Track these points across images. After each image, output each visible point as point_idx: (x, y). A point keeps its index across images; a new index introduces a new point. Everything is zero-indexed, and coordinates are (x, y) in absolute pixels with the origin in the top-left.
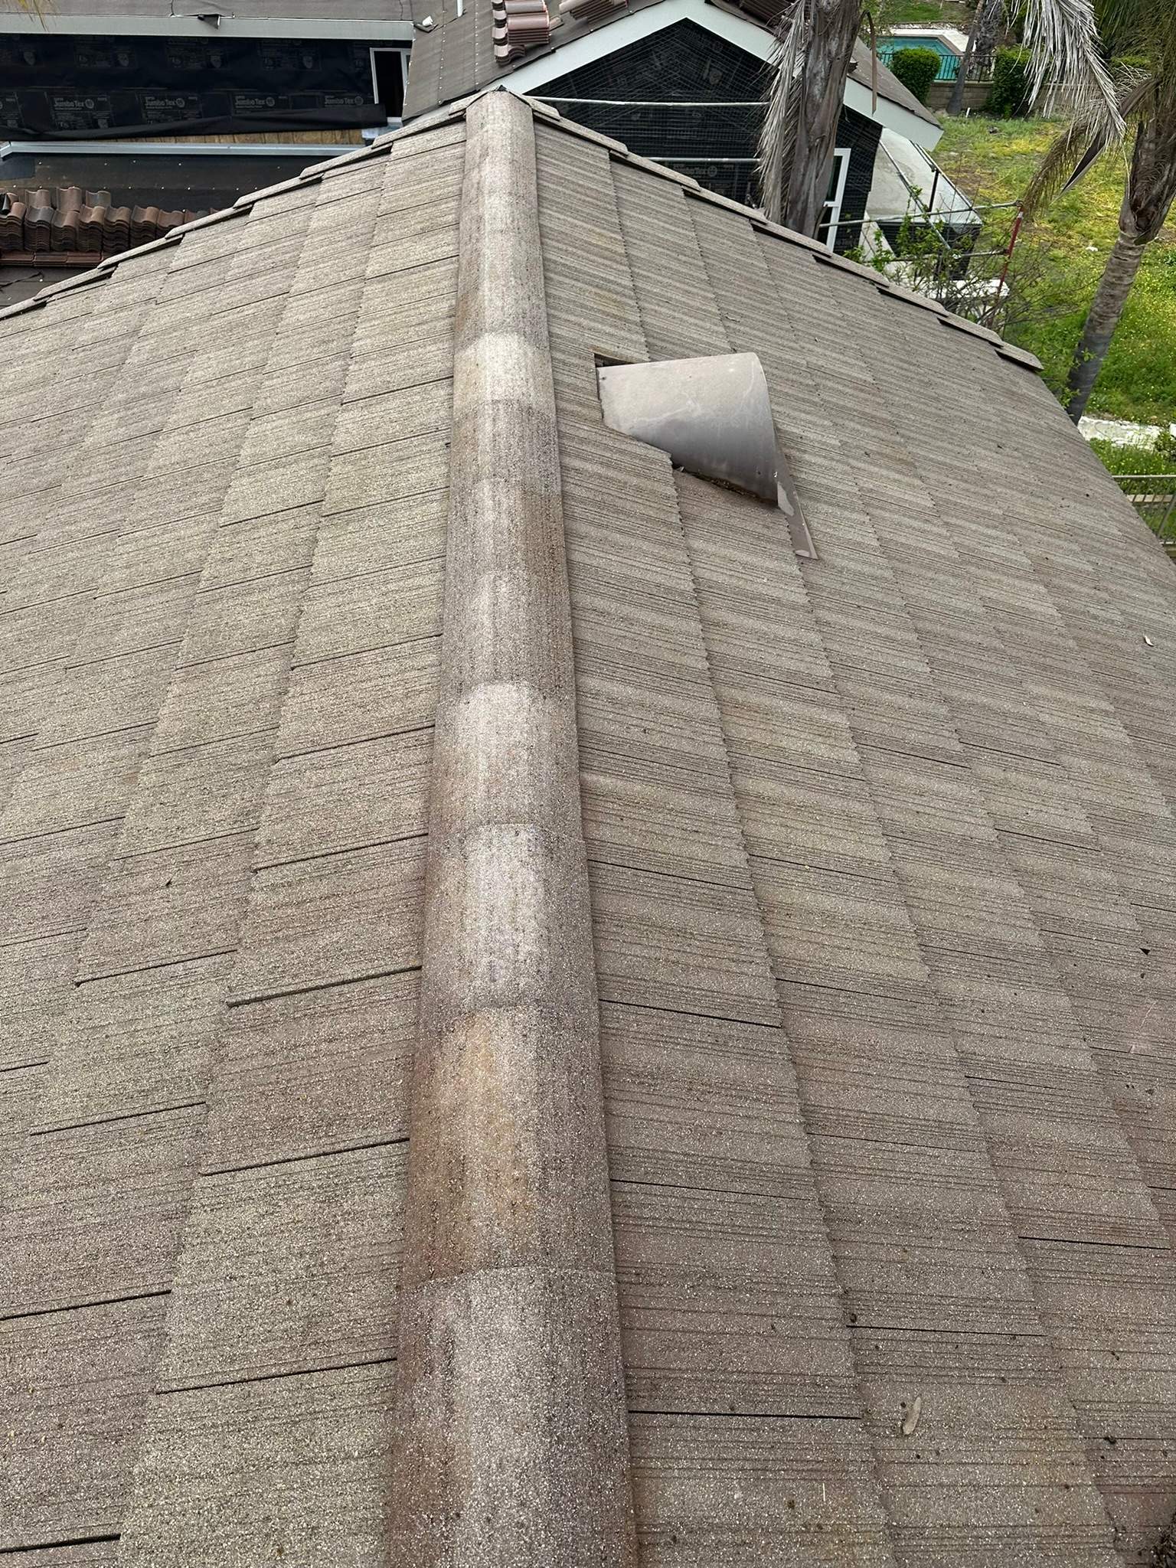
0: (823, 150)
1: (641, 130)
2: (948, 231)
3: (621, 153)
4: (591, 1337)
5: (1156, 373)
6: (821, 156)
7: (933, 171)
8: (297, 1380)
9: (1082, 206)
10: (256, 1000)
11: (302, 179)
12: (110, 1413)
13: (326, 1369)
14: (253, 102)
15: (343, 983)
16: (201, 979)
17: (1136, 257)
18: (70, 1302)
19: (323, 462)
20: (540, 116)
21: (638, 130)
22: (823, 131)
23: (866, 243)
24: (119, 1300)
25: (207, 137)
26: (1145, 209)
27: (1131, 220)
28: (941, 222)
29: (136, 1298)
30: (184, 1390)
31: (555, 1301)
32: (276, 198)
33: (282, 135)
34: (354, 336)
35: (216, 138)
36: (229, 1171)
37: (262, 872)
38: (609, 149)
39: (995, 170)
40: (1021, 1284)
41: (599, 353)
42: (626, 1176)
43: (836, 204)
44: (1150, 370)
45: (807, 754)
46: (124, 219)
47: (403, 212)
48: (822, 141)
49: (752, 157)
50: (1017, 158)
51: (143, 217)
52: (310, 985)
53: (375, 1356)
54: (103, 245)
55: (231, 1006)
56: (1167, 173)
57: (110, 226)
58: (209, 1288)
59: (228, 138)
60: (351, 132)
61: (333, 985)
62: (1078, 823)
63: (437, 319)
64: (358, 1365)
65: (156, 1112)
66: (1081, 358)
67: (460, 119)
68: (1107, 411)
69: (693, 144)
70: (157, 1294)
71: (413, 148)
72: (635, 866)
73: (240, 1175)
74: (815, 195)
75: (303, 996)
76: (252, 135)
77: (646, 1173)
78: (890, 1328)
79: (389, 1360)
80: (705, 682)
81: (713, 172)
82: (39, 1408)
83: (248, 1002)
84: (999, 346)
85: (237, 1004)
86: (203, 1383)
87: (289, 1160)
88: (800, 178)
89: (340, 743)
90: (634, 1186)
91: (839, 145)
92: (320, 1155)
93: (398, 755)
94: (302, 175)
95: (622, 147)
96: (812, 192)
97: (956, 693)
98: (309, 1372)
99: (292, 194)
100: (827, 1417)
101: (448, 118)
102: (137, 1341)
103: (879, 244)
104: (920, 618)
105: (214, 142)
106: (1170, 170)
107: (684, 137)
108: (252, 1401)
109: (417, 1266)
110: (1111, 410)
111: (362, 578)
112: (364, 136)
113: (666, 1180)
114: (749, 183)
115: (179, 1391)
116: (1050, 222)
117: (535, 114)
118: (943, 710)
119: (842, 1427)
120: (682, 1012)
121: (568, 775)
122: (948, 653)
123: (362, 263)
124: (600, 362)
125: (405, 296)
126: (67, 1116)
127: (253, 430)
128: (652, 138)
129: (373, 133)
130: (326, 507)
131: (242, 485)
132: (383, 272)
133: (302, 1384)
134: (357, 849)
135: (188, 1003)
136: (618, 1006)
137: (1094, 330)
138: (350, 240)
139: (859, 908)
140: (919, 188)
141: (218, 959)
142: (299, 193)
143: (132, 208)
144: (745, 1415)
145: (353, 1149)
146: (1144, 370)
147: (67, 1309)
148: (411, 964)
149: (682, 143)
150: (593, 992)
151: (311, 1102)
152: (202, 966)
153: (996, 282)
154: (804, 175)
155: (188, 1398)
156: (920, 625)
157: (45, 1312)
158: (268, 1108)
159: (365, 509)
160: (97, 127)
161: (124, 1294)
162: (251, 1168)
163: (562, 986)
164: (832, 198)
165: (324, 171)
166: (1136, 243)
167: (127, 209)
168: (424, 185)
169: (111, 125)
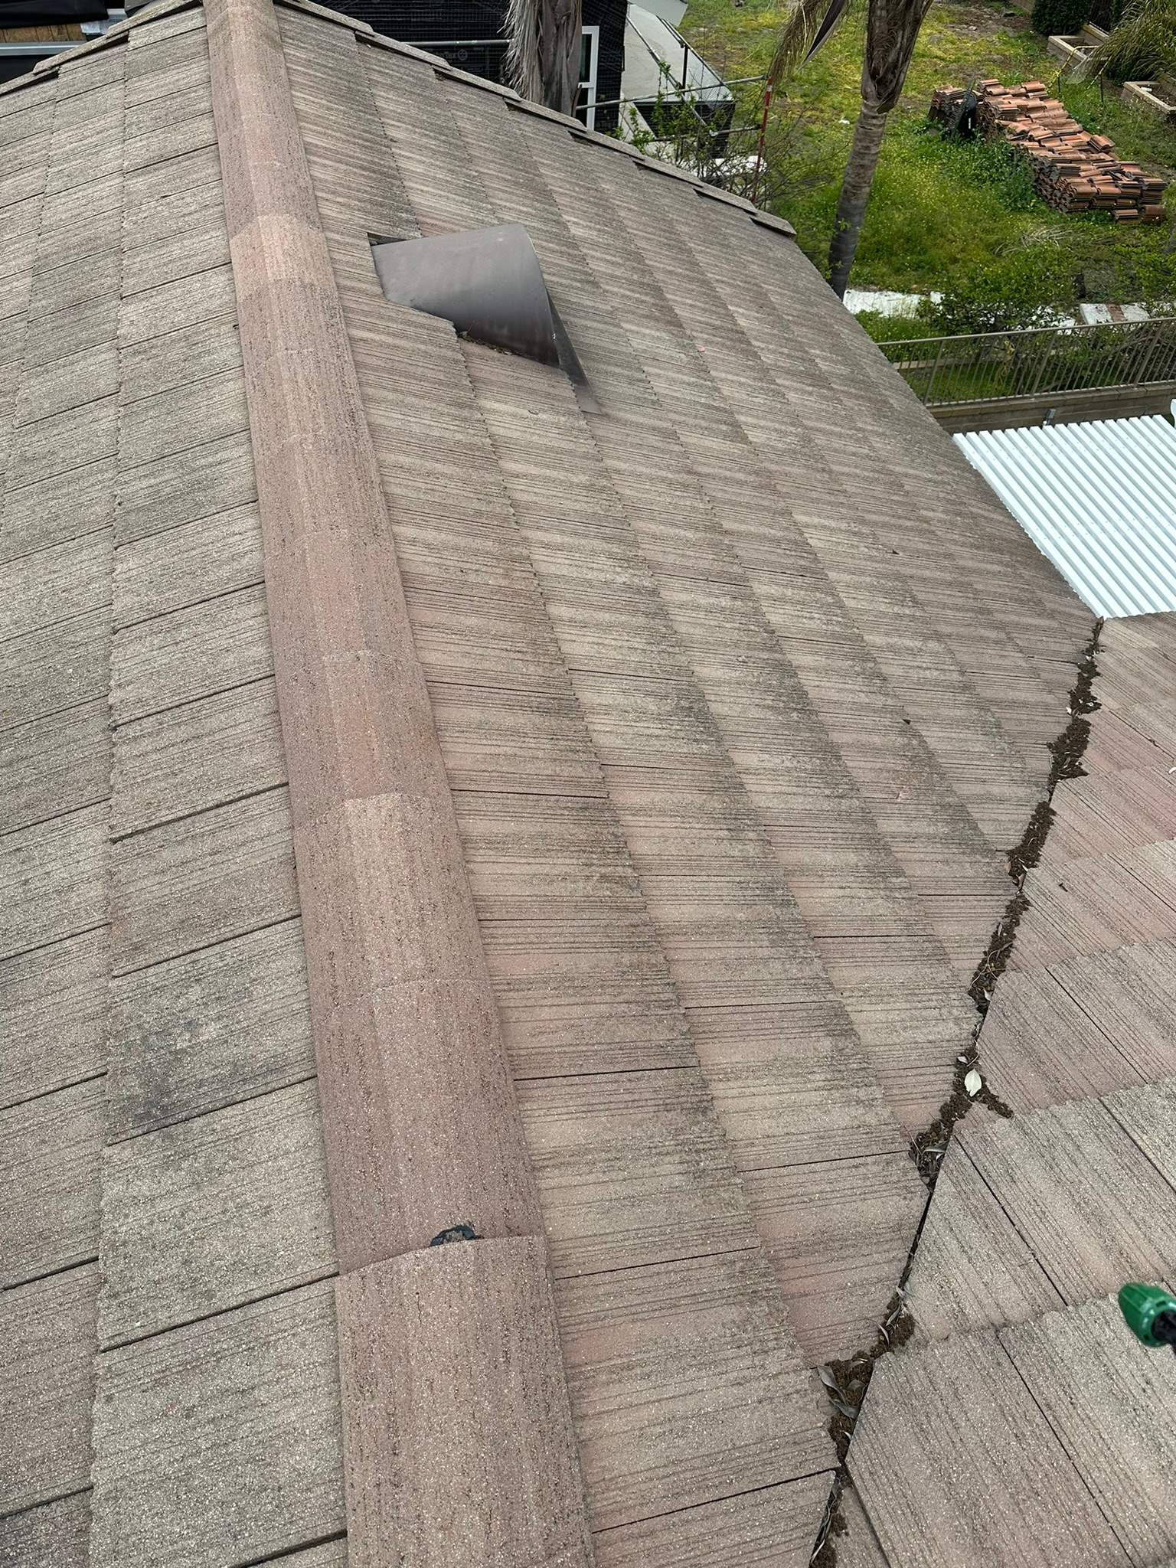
0: (570, 27)
1: (384, 12)
3: (367, 34)
6: (570, 35)
7: (683, 48)
11: (36, 74)
17: (880, 126)
19: (112, 356)
21: (380, 13)
22: (567, 10)
23: (625, 123)
26: (884, 77)
27: (872, 89)
28: (695, 98)
32: (11, 96)
34: (123, 231)
38: (354, 30)
39: (745, 45)
41: (372, 233)
43: (591, 84)
47: (152, 103)
48: (568, 18)
49: (501, 39)
50: (765, 31)
52: (187, 813)
53: (299, 1077)
55: (114, 841)
56: (900, 39)
60: (70, 27)
61: (209, 809)
63: (205, 208)
66: (839, 228)
67: (195, 4)
68: (872, 283)
69: (439, 26)
71: (151, 36)
73: (151, 970)
74: (569, 76)
75: (182, 822)
79: (310, 1078)
81: (464, 56)
83: (131, 835)
84: (752, 214)
85: (121, 839)
87: (195, 951)
88: (551, 58)
89: (175, 608)
91: (586, 23)
92: (222, 942)
93: (234, 611)
94: (35, 71)
95: (366, 28)
98: (241, 1101)
99: (30, 90)
101: (183, 3)
103: (637, 123)
104: (699, 463)
106: (903, 37)
110: (876, 282)
112: (83, 31)
116: (802, 97)
124: (375, 241)
128: (396, 21)
129: (95, 26)
130: (123, 397)
131: (31, 387)
132: (140, 165)
134: (208, 696)
137: (849, 200)
138: (100, 135)
140: (669, 64)
141: (93, 808)
142: (35, 90)
145: (251, 932)
146: (901, 240)
148: (278, 782)
152: (80, 816)
153: (753, 158)
154: (555, 55)
156: (700, 469)
161: (62, 1084)
164: (587, 79)
165: (59, 65)
166: (880, 111)
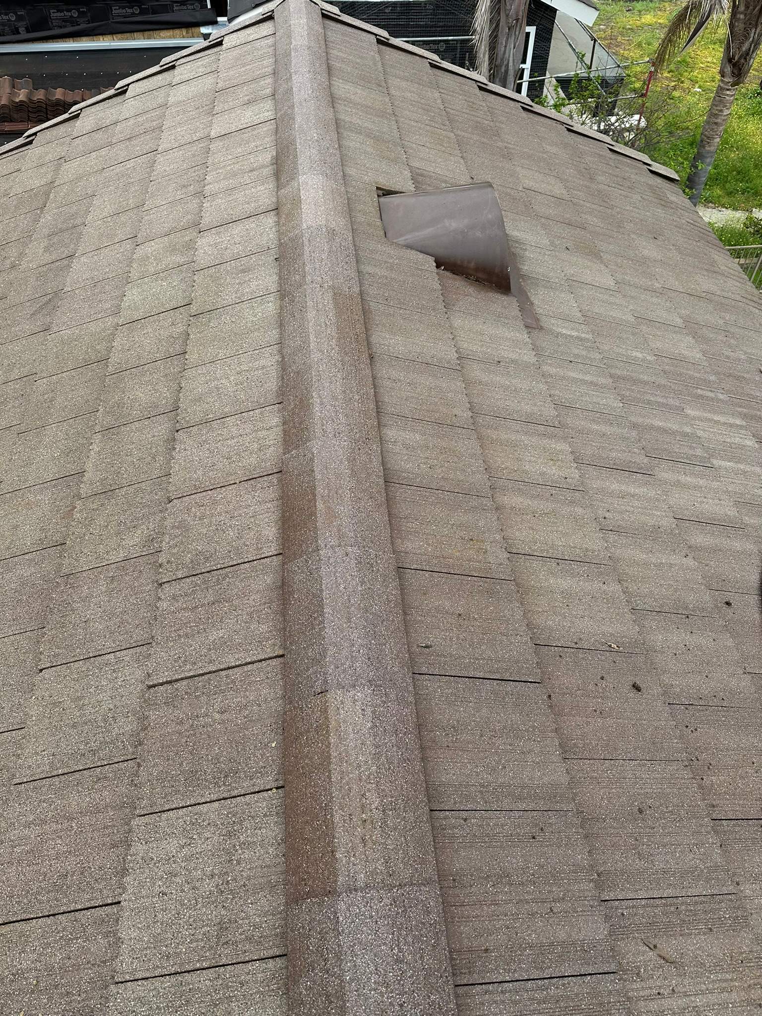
0: (518, 29)
1: (392, 19)
2: (604, 83)
3: (384, 38)
4: (426, 937)
5: (742, 174)
6: (517, 33)
7: (592, 40)
8: (215, 972)
9: (690, 60)
10: (168, 682)
11: (161, 66)
12: (83, 996)
13: (236, 964)
14: (124, 11)
15: (229, 668)
16: (128, 666)
17: (732, 96)
18: (50, 911)
19: (189, 275)
20: (326, 13)
21: (390, 19)
22: (517, 15)
23: (548, 94)
24: (84, 909)
25: (94, 37)
26: (738, 61)
27: (728, 70)
28: (599, 76)
29: (96, 907)
30: (135, 980)
31: (398, 913)
32: (144, 81)
33: (146, 33)
34: (206, 181)
35: (101, 38)
36: (157, 813)
37: (166, 585)
38: (376, 35)
39: (631, 38)
40: (717, 855)
41: (380, 186)
42: (442, 807)
43: (527, 66)
44: (739, 173)
45: (543, 474)
46: (42, 98)
47: (235, 88)
48: (517, 22)
49: (469, 35)
50: (646, 28)
51: (55, 96)
52: (205, 671)
53: (271, 953)
54: (29, 116)
55: (150, 687)
56: (752, 35)
57: (33, 103)
58: (147, 902)
59: (109, 37)
60: (193, 29)
61: (222, 670)
62: (728, 510)
63: (263, 166)
64: (258, 960)
65: (102, 766)
66: (696, 167)
67: (270, 18)
68: (711, 202)
69: (428, 27)
70: (111, 904)
71: (238, 41)
72: (431, 570)
73: (164, 815)
74: (513, 60)
75: (201, 678)
76: (125, 34)
77: (455, 803)
78: (630, 899)
79: (280, 956)
80: (470, 427)
81: (442, 47)
82: (33, 992)
83: (162, 684)
84: (649, 165)
85: (154, 686)
86: (148, 975)
87: (199, 804)
88: (503, 49)
89: (215, 487)
90: (447, 813)
91: (529, 24)
92: (220, 800)
93: (256, 494)
94: (161, 64)
95: (384, 33)
96: (511, 59)
97: (640, 420)
98: (223, 965)
99: (155, 78)
100: (593, 974)
101: (262, 17)
102: (99, 940)
103: (557, 93)
104: (612, 367)
105: (100, 40)
106: (755, 33)
107: (422, 23)
108: (184, 988)
109: (296, 885)
110: (713, 201)
111: (222, 361)
112: (202, 32)
113: (469, 807)
114: (467, 54)
115: (131, 981)
116: (669, 72)
117: (323, 12)
118: (634, 433)
119: (604, 980)
120: (471, 678)
121: (380, 506)
122: (633, 391)
123: (207, 127)
124: (381, 192)
125: (239, 150)
126: (39, 771)
127: (140, 252)
128: (400, 24)
129: (208, 29)
130: (194, 309)
131: (133, 295)
132: (223, 133)
133: (219, 975)
134: (232, 566)
135: (119, 683)
136: (427, 677)
137: (704, 147)
138: (198, 110)
139: (588, 586)
140: (583, 53)
141: (138, 650)
142: (159, 77)
143: (46, 89)
144: (537, 979)
145: (244, 795)
146: (735, 173)
147: (48, 916)
148: (276, 654)
149: (421, 27)
150: (408, 669)
151: (212, 759)
152: (127, 656)
153: (637, 117)
154: (506, 46)
155: (139, 987)
156: (613, 371)
157: (32, 919)
158: (181, 764)
159: (221, 310)
160: (19, 33)
161: (88, 905)
162: (172, 810)
163: (386, 668)
164: (524, 62)
165: (176, 60)
166: (732, 85)
167: (43, 90)
168: (247, 67)
169: (28, 31)
